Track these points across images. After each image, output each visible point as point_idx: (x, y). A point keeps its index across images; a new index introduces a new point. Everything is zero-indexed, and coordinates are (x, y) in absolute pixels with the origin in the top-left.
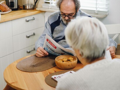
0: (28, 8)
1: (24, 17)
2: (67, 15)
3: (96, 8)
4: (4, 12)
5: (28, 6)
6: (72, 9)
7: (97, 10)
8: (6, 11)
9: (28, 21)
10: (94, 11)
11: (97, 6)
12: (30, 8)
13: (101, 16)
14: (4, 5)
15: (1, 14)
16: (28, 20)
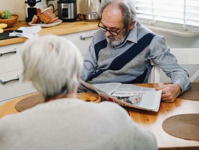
0: (90, 19)
1: (77, 32)
2: (108, 29)
3: (184, 20)
4: (47, 24)
5: (89, 16)
6: (115, 21)
7: (186, 24)
8: (50, 23)
9: (84, 39)
10: (182, 25)
11: (186, 18)
12: (93, 19)
13: (188, 34)
14: (49, 14)
15: (43, 28)
16: (83, 37)
